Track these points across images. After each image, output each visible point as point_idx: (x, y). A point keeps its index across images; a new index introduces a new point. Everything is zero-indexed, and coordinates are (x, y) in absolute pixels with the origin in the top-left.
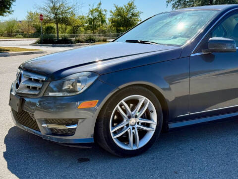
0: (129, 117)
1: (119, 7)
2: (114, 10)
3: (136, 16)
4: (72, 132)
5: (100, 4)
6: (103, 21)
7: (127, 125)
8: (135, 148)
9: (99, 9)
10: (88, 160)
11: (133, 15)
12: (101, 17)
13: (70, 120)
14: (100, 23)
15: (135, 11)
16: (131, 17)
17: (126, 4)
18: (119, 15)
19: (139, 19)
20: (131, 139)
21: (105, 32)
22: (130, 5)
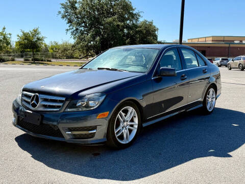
0: (124, 121)
1: (25, 32)
2: (21, 34)
3: (41, 40)
4: (93, 135)
5: (4, 29)
6: (8, 43)
7: (123, 128)
8: (127, 142)
9: (4, 33)
10: (99, 154)
11: (38, 39)
12: (6, 39)
13: (90, 127)
14: (5, 45)
15: (40, 36)
16: (36, 41)
17: (32, 30)
18: (25, 39)
19: (44, 42)
20: (125, 136)
21: (10, 52)
22: (35, 31)
